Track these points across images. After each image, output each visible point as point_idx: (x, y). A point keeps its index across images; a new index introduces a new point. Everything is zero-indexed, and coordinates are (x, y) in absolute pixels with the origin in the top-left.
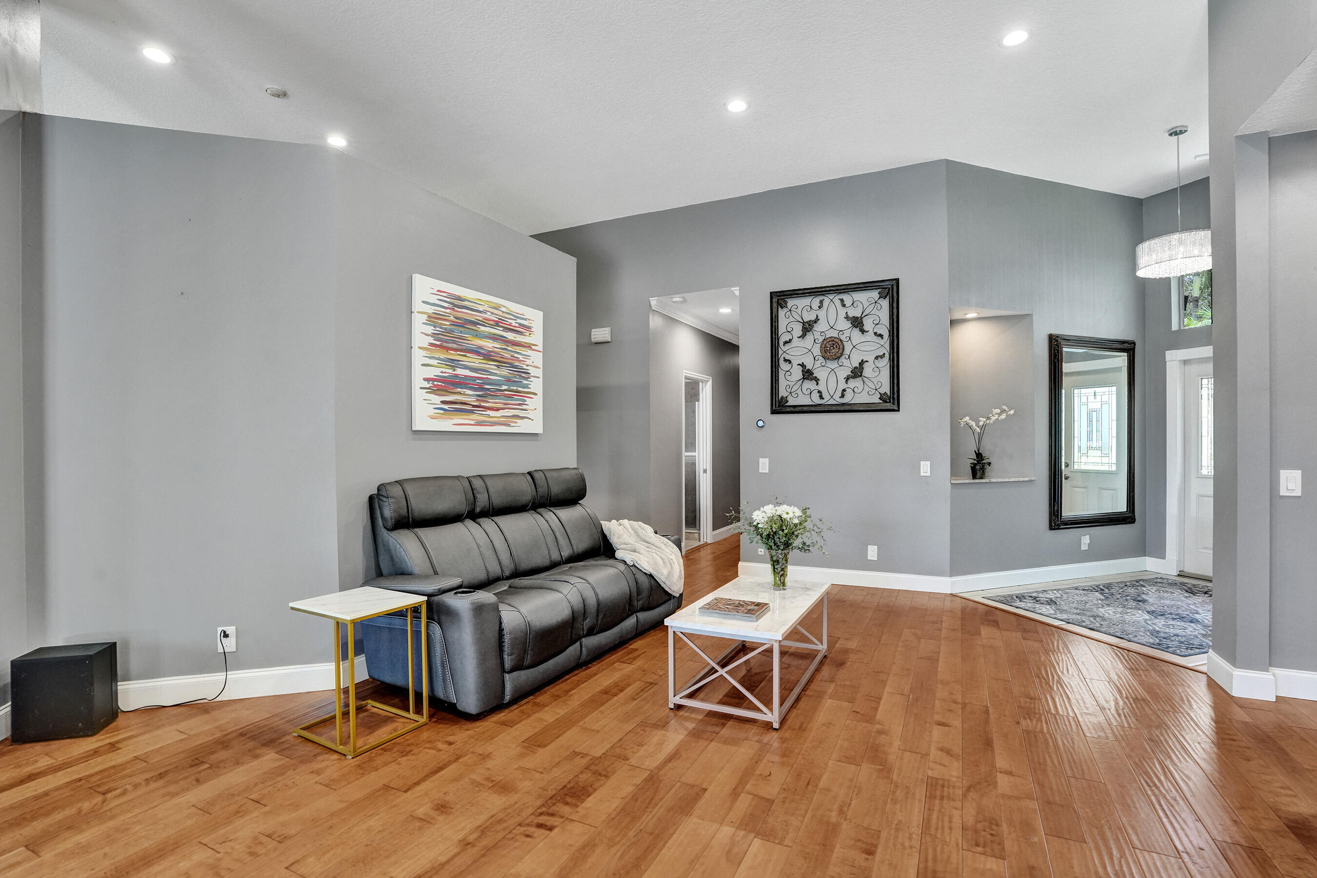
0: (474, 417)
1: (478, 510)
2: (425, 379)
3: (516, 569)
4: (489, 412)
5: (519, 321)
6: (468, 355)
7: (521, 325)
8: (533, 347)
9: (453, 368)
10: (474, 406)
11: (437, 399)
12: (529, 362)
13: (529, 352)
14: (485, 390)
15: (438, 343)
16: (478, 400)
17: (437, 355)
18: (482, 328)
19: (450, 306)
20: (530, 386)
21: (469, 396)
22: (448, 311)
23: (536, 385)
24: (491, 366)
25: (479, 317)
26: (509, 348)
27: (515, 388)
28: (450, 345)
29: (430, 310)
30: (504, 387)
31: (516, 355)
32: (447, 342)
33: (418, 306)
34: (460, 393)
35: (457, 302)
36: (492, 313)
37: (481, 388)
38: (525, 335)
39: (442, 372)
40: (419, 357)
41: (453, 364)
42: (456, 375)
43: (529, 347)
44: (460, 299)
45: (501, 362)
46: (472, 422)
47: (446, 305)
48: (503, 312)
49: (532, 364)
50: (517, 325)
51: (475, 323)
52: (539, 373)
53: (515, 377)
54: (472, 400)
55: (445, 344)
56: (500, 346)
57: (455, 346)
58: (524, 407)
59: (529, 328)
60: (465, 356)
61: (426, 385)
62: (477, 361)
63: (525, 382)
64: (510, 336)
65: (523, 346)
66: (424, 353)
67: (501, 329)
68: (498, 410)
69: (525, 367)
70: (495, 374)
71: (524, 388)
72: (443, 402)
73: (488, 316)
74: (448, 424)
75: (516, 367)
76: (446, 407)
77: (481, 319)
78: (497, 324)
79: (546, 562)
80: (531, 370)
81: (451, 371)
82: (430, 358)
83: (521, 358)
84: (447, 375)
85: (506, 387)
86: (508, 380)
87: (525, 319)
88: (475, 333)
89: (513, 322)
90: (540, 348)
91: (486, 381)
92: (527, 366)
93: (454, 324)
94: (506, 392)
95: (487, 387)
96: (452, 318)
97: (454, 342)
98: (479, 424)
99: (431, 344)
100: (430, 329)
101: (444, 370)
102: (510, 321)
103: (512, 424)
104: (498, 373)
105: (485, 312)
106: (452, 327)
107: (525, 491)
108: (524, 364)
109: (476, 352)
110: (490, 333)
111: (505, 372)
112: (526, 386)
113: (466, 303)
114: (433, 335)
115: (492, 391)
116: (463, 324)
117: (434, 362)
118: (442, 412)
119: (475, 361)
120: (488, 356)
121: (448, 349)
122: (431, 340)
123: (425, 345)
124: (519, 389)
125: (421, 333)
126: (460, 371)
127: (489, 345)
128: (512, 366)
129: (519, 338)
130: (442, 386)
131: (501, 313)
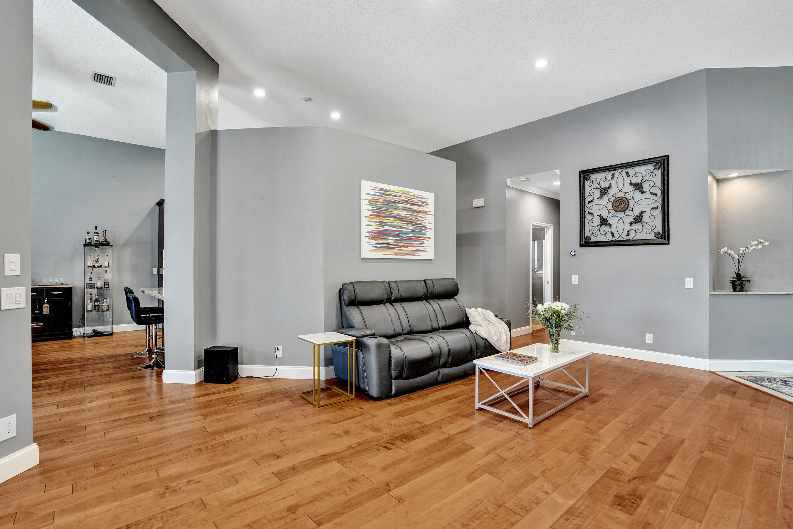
0: (394, 251)
1: (393, 298)
2: (367, 232)
3: (411, 330)
4: (402, 248)
5: (420, 199)
6: (390, 219)
7: (421, 201)
8: (429, 213)
9: (383, 226)
10: (394, 245)
11: (374, 242)
12: (426, 221)
13: (426, 216)
14: (400, 237)
15: (375, 214)
16: (396, 242)
17: (373, 220)
18: (399, 205)
19: (381, 195)
20: (426, 234)
21: (391, 240)
22: (380, 197)
23: (430, 233)
24: (404, 224)
25: (397, 199)
26: (414, 214)
27: (418, 235)
28: (381, 215)
29: (370, 197)
30: (411, 235)
31: (418, 218)
32: (379, 213)
33: (364, 196)
34: (386, 239)
35: (384, 193)
36: (404, 197)
37: (398, 236)
38: (424, 207)
39: (376, 228)
40: (364, 221)
41: (382, 224)
42: (384, 230)
43: (426, 213)
44: (386, 190)
45: (409, 222)
46: (393, 254)
47: (379, 194)
48: (411, 195)
49: (428, 222)
50: (419, 202)
51: (394, 203)
52: (432, 226)
53: (418, 230)
54: (393, 242)
55: (378, 214)
56: (409, 214)
57: (383, 215)
58: (423, 245)
59: (426, 203)
60: (389, 220)
61: (369, 235)
62: (396, 222)
63: (423, 232)
64: (415, 208)
65: (423, 213)
66: (367, 219)
67: (410, 204)
68: (407, 247)
69: (423, 224)
70: (406, 228)
71: (423, 235)
72: (377, 244)
73: (402, 198)
74: (379, 255)
75: (418, 224)
76: (379, 246)
77: (398, 200)
78: (407, 202)
79: (429, 328)
80: (428, 226)
81: (381, 228)
82: (370, 221)
83: (421, 219)
84: (379, 230)
85: (413, 235)
86: (414, 231)
87: (424, 198)
88: (395, 207)
89: (417, 201)
90: (433, 213)
91: (401, 232)
92: (425, 223)
93: (383, 204)
94: (412, 238)
95: (401, 235)
96: (382, 200)
97: (383, 213)
98: (397, 254)
99: (371, 215)
100: (370, 207)
101: (377, 227)
102: (415, 200)
103: (416, 255)
104: (407, 228)
105: (400, 196)
106: (382, 205)
107: (421, 290)
108: (423, 222)
109: (396, 217)
110: (403, 207)
111: (412, 227)
112: (425, 234)
113: (390, 193)
114: (372, 210)
115: (404, 237)
116: (388, 203)
117: (373, 224)
118: (376, 248)
119: (395, 222)
120: (402, 219)
121: (379, 216)
122: (371, 213)
123: (368, 215)
124: (420, 236)
125: (366, 209)
126: (386, 228)
127: (403, 213)
128: (416, 223)
129: (420, 209)
130: (376, 235)
131: (409, 196)
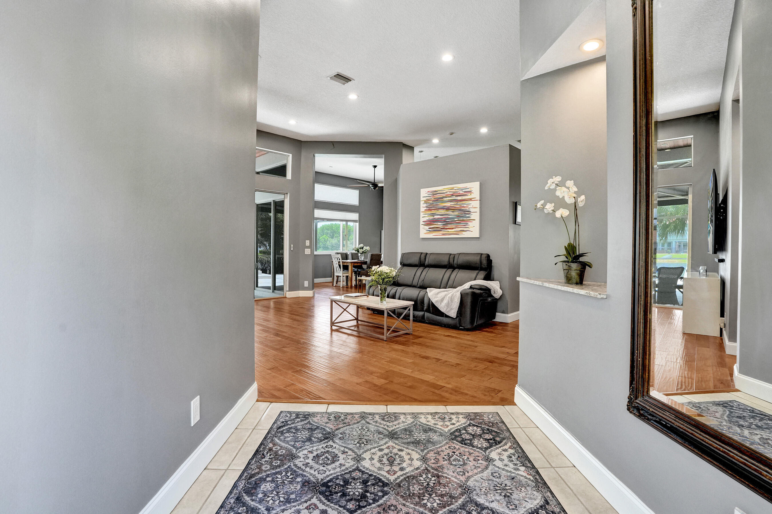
0: (442, 232)
2: (423, 222)
4: (448, 230)
5: (464, 190)
6: (439, 210)
7: (465, 192)
8: (473, 199)
9: (433, 216)
10: (441, 228)
11: (427, 227)
12: (469, 206)
13: (470, 202)
14: (446, 222)
15: (428, 209)
16: (443, 226)
17: (427, 213)
18: (445, 199)
19: (432, 195)
21: (440, 225)
22: (431, 197)
23: (475, 216)
24: (450, 212)
27: (462, 219)
28: (432, 209)
29: (425, 199)
30: (456, 219)
31: (462, 205)
33: (422, 199)
34: (436, 224)
35: (435, 193)
36: (450, 192)
37: (445, 221)
38: (468, 195)
40: (422, 215)
41: (433, 215)
42: (434, 218)
43: (471, 200)
44: (436, 191)
45: (453, 209)
46: (441, 234)
47: (431, 195)
49: (472, 207)
50: (463, 192)
51: (442, 198)
52: (478, 210)
53: (462, 214)
54: (441, 226)
55: (430, 209)
56: (454, 204)
57: (434, 208)
58: (467, 226)
59: (471, 191)
61: (424, 223)
62: (443, 212)
63: (467, 215)
64: (459, 198)
65: (467, 200)
66: (423, 213)
67: (454, 196)
68: (452, 229)
69: (468, 209)
71: (467, 218)
72: (429, 228)
73: (448, 193)
74: (431, 236)
75: (463, 210)
76: (430, 230)
77: (445, 196)
78: (452, 195)
80: (472, 210)
81: (432, 217)
82: (425, 214)
83: (465, 205)
84: (431, 219)
85: (457, 219)
86: (458, 216)
87: (468, 188)
88: (443, 201)
89: (461, 192)
90: (478, 198)
91: (447, 218)
93: (434, 201)
94: (457, 221)
95: (447, 220)
96: (433, 199)
97: (434, 207)
98: (443, 235)
99: (425, 210)
100: (425, 205)
101: (430, 217)
102: (459, 192)
103: (460, 234)
104: (452, 214)
105: (446, 192)
109: (443, 208)
110: (449, 200)
111: (456, 213)
112: (469, 217)
113: (438, 192)
114: (426, 207)
115: (450, 222)
116: (437, 200)
117: (426, 215)
119: (442, 212)
120: (448, 209)
121: (431, 210)
122: (425, 208)
123: (424, 211)
124: (464, 219)
125: (423, 207)
126: (436, 217)
127: (448, 204)
128: (460, 210)
129: (464, 198)
130: (429, 223)
131: (454, 190)
